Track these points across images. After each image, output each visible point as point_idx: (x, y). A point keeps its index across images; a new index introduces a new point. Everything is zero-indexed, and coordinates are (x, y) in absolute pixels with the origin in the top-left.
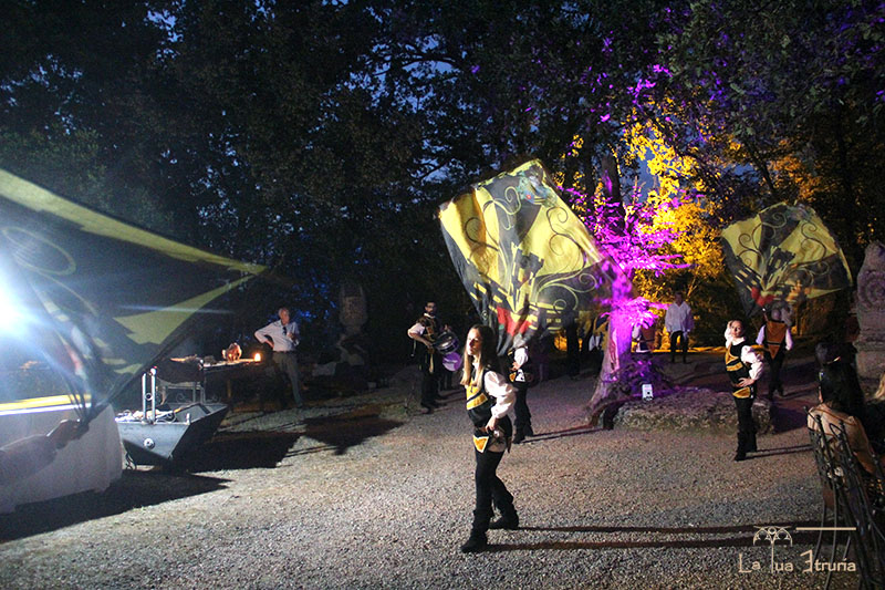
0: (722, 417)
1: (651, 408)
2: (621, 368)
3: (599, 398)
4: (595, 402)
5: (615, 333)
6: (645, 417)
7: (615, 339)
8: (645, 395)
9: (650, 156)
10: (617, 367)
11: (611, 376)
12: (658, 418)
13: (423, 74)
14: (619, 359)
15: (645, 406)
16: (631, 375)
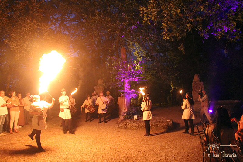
0: (158, 125)
1: (137, 123)
2: (127, 110)
3: (121, 120)
4: (120, 121)
5: (125, 100)
6: (135, 126)
7: (125, 102)
8: (135, 119)
9: (134, 51)
10: (126, 111)
11: (125, 113)
12: (139, 126)
13: (70, 25)
14: (127, 108)
15: (135, 122)
16: (130, 113)
